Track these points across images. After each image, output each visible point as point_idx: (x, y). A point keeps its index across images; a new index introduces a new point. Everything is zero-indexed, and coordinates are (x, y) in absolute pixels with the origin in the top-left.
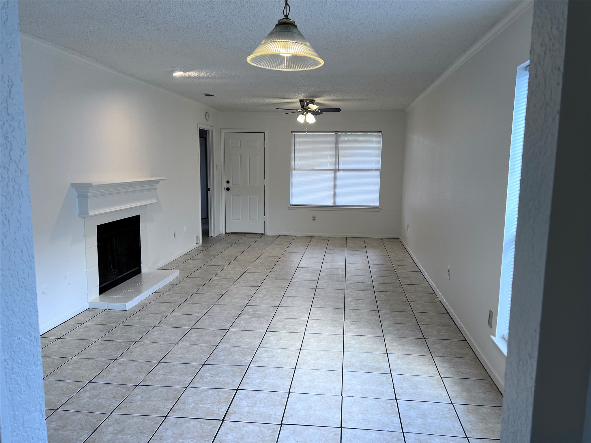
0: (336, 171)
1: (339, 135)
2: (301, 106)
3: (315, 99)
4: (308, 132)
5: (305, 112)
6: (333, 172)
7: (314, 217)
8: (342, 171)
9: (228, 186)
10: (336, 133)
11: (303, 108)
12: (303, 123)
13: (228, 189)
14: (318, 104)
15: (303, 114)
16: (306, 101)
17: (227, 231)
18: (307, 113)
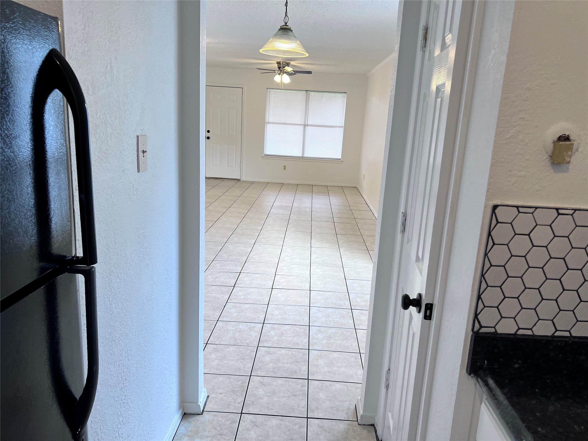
0: (305, 126)
1: (309, 94)
2: (278, 68)
3: (290, 62)
4: (283, 89)
5: (281, 73)
6: (302, 127)
7: (285, 167)
8: (311, 126)
9: (208, 135)
10: (306, 92)
11: (280, 69)
12: (279, 82)
13: (208, 138)
14: (293, 66)
15: (279, 74)
16: (283, 63)
17: (207, 176)
18: (283, 73)
